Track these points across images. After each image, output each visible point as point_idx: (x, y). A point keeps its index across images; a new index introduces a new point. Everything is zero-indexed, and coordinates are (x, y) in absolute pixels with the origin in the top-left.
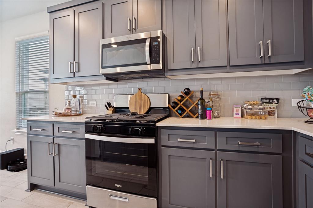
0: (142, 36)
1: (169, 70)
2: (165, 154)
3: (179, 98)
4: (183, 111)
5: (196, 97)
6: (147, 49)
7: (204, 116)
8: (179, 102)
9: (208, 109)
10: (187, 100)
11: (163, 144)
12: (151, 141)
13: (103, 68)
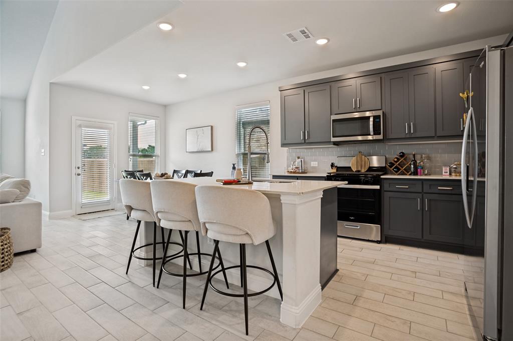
0: (368, 114)
1: (388, 139)
2: (386, 196)
3: (396, 160)
4: (399, 169)
5: (409, 159)
6: (371, 123)
7: (415, 173)
8: (395, 163)
9: (419, 168)
10: (402, 161)
11: (385, 189)
12: (378, 187)
13: (333, 137)
